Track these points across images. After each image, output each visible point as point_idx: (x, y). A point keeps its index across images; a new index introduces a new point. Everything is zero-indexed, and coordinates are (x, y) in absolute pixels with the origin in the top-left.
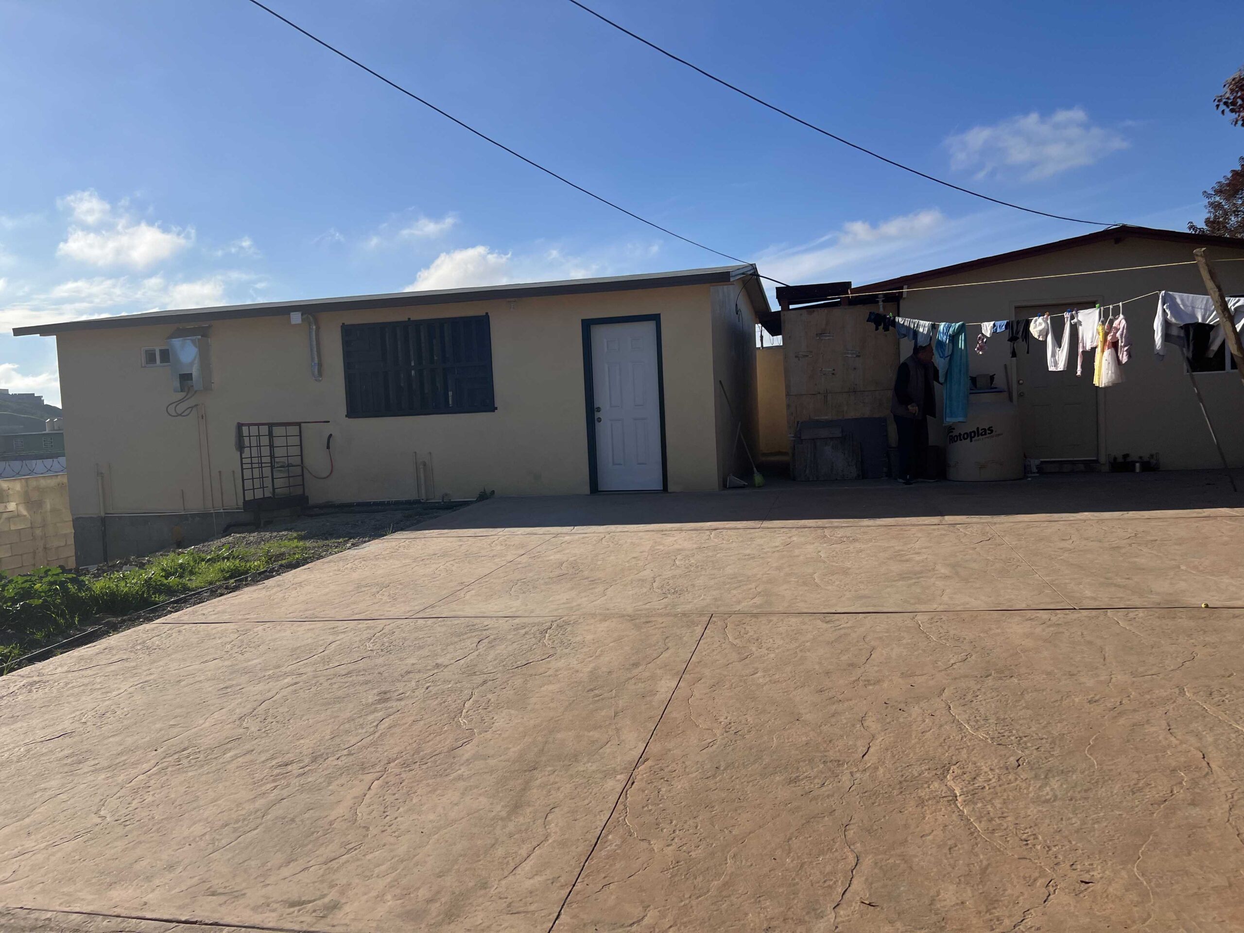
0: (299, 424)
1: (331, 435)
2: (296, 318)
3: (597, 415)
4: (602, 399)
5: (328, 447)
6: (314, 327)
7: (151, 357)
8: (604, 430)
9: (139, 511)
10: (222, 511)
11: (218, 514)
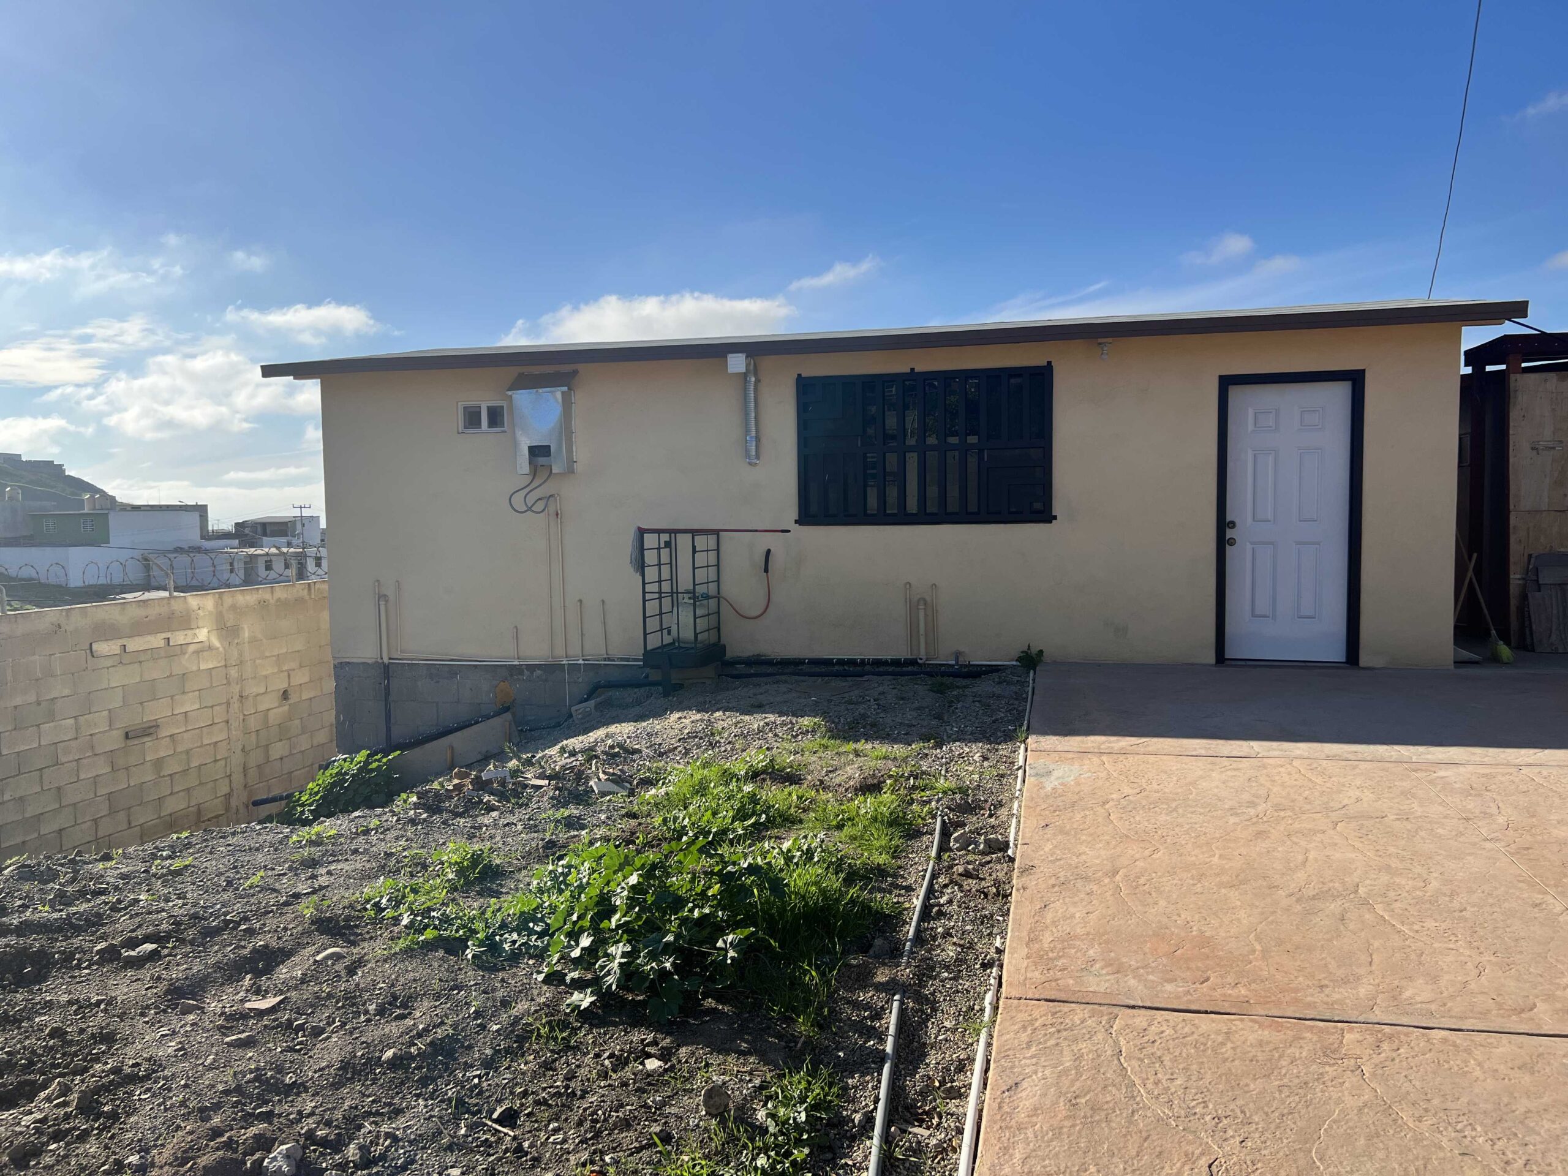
0: (717, 532)
1: (769, 551)
2: (737, 363)
3: (1229, 534)
4: (1239, 509)
5: (766, 570)
6: (753, 379)
7: (472, 418)
8: (1238, 558)
9: (445, 657)
10: (581, 662)
11: (574, 667)
